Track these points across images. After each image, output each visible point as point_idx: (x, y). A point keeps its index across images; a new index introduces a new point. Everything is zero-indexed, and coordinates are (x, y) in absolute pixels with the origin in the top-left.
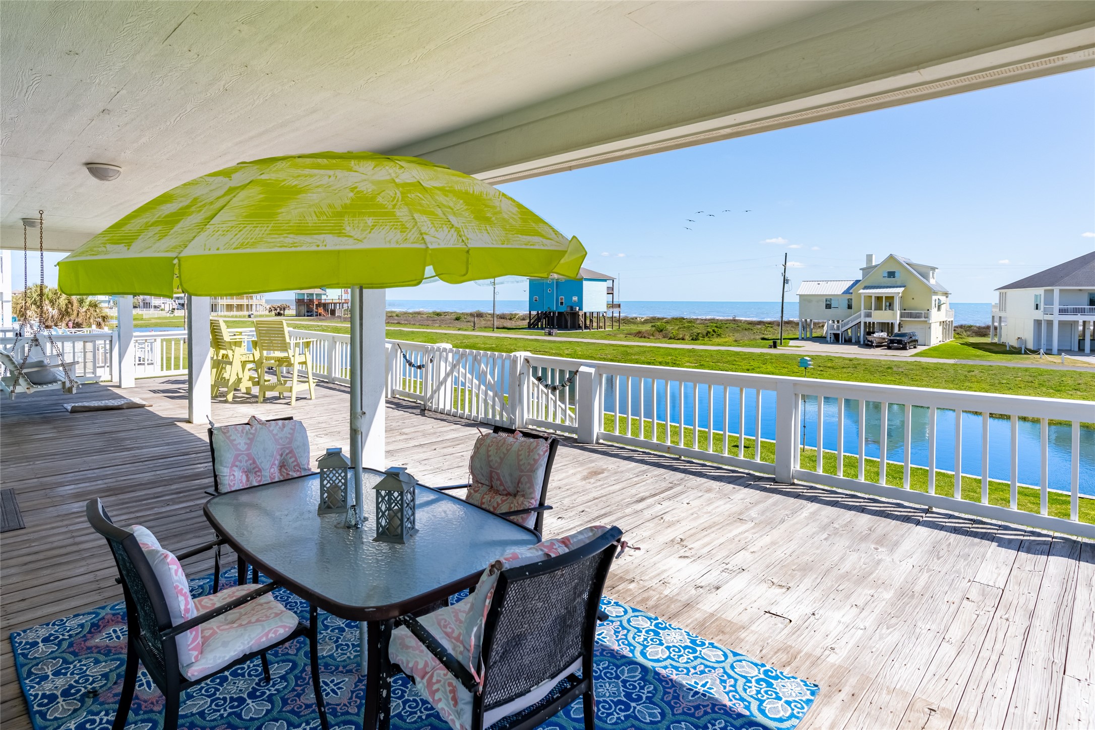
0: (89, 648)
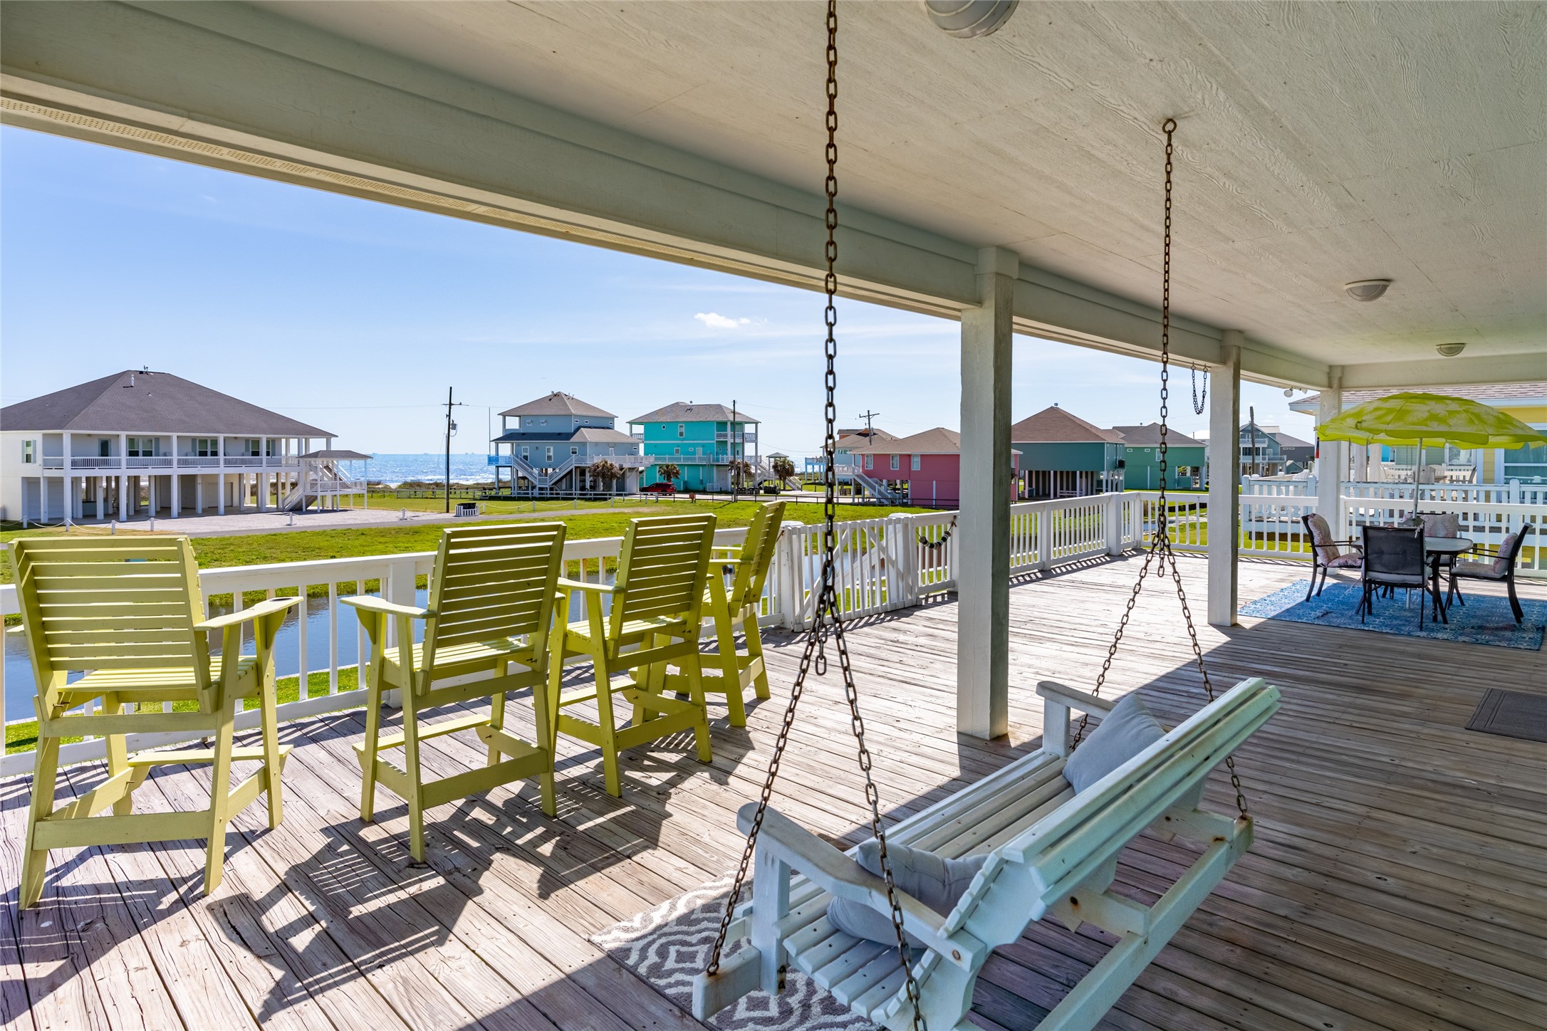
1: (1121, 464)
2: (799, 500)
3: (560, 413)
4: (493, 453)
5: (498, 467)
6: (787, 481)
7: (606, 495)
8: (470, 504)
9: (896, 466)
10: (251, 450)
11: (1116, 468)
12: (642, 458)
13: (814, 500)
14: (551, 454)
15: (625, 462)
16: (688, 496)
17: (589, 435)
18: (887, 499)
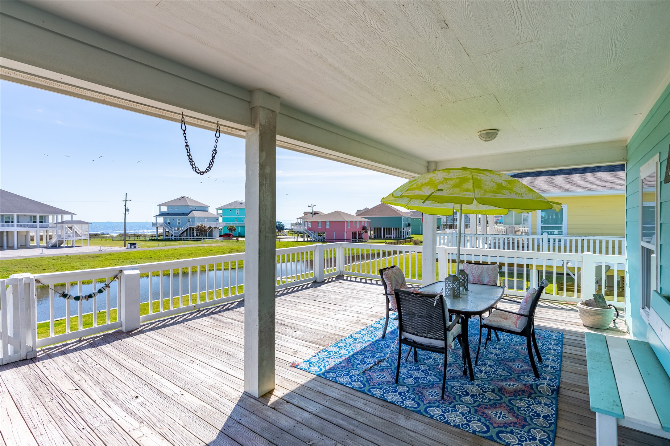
0: (517, 418)
1: (409, 225)
2: (281, 240)
3: (183, 205)
4: (155, 221)
5: (157, 228)
6: (281, 232)
7: (202, 238)
8: (133, 243)
9: (320, 226)
10: (33, 221)
11: (407, 226)
12: (220, 223)
13: (287, 240)
14: (180, 222)
15: (212, 225)
16: (235, 239)
17: (195, 214)
18: (316, 239)
